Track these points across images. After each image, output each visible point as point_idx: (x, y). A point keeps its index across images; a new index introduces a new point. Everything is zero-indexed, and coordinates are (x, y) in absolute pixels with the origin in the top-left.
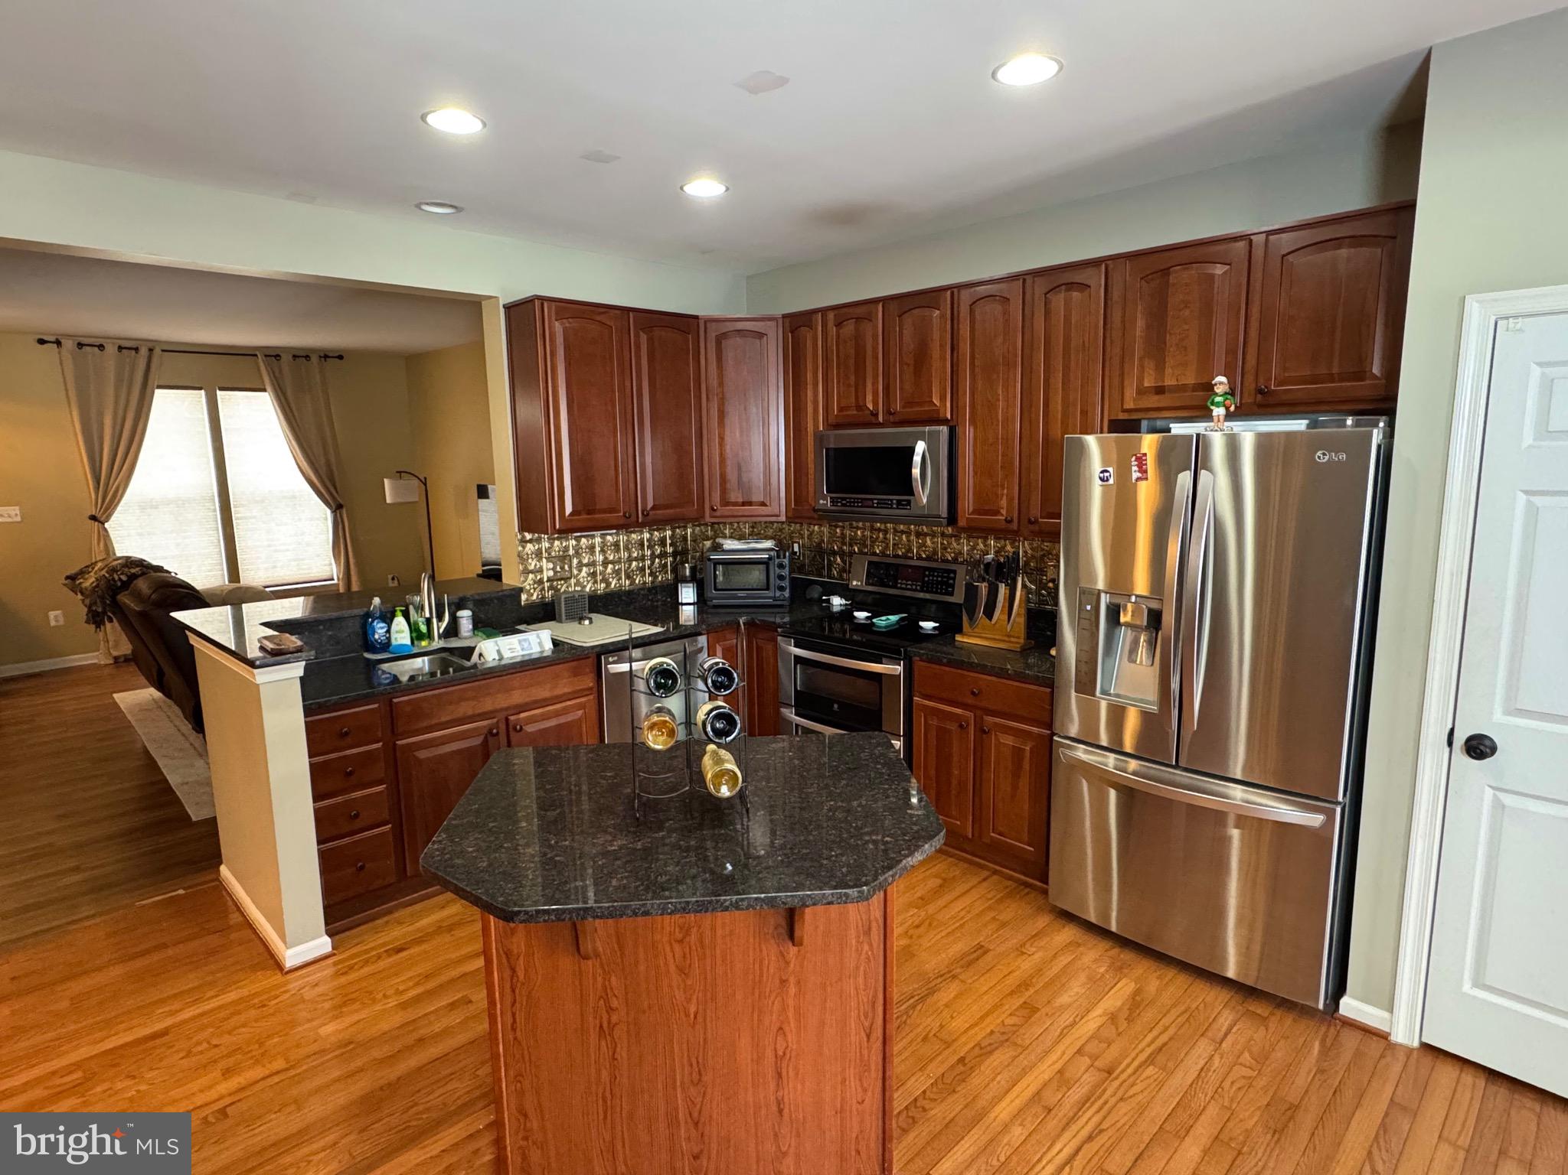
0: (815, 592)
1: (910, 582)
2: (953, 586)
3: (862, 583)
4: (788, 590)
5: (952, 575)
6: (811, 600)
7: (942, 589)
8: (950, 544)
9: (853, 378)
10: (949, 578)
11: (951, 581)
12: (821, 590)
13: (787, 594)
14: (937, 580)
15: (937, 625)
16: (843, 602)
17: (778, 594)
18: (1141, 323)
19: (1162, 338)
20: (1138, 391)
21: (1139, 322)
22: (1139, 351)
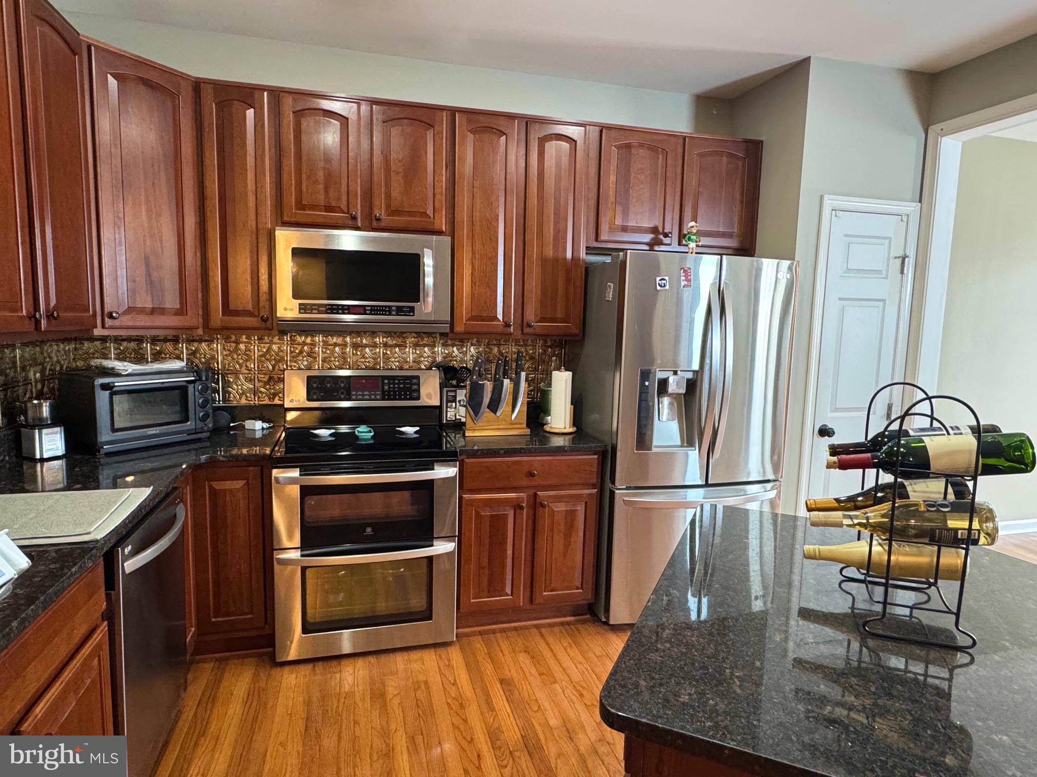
0: (222, 419)
1: (366, 393)
2: (418, 391)
3: (301, 400)
4: (211, 420)
5: (415, 381)
6: (220, 429)
7: (405, 395)
8: (393, 353)
10: (412, 384)
11: (415, 387)
12: (228, 417)
13: (210, 423)
14: (399, 387)
15: (418, 428)
16: (266, 425)
17: (199, 425)
18: (613, 178)
19: (627, 191)
20: (610, 228)
21: (611, 177)
22: (612, 198)
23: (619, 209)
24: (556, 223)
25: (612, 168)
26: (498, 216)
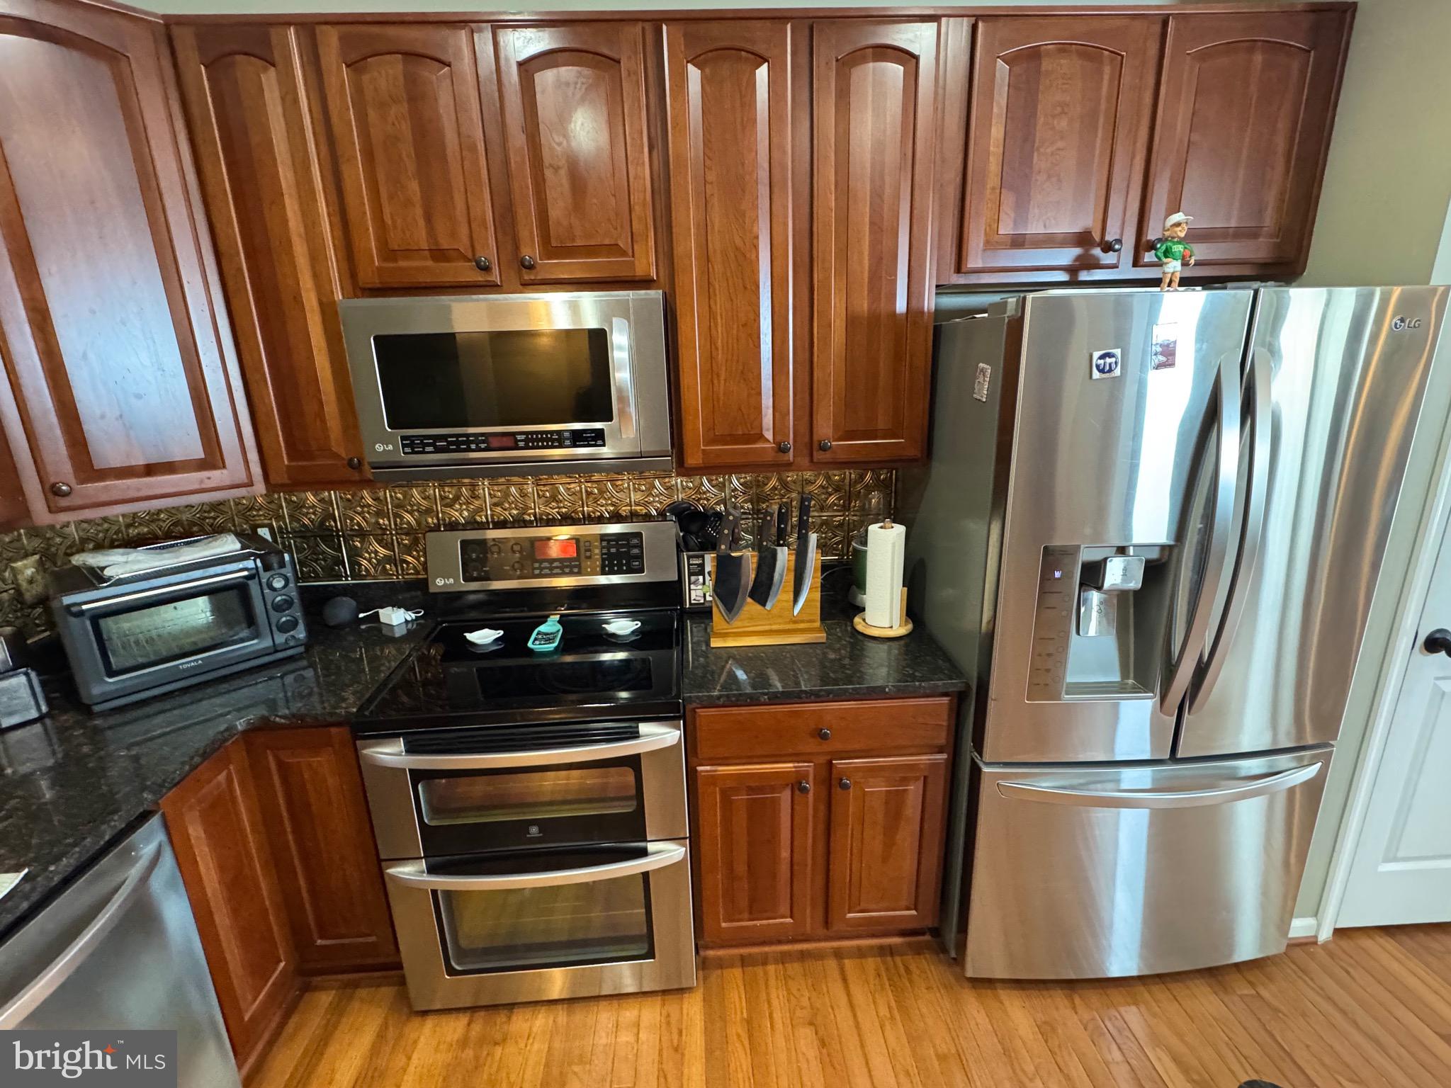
0: (343, 610)
1: (555, 565)
2: (640, 557)
3: (456, 580)
4: (301, 627)
5: (635, 541)
6: (340, 627)
9: (414, 186)
10: (630, 547)
11: (636, 551)
12: (354, 603)
13: (300, 633)
14: (608, 553)
16: (410, 616)
17: (280, 638)
18: (997, 132)
19: (1027, 161)
20: (987, 243)
21: (994, 130)
22: (993, 180)
23: (1008, 199)
24: (875, 243)
25: (995, 110)
26: (757, 237)
